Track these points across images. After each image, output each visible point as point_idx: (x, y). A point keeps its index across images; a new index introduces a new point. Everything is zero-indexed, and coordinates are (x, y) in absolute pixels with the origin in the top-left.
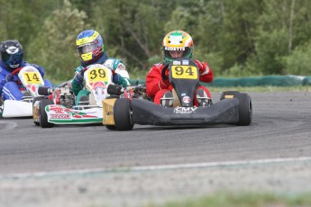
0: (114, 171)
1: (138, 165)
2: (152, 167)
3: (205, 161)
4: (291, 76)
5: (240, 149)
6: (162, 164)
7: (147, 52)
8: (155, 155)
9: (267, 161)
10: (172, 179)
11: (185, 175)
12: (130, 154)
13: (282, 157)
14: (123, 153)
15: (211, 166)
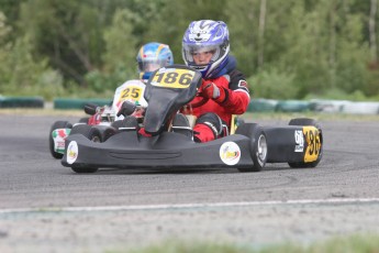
0: (42, 211)
1: (71, 205)
2: (89, 209)
3: (153, 203)
4: (262, 100)
5: (196, 189)
6: (101, 205)
7: (87, 64)
8: (93, 194)
9: (227, 204)
10: (113, 224)
11: (128, 219)
12: (62, 192)
13: (245, 200)
14: (53, 189)
15: (161, 209)
